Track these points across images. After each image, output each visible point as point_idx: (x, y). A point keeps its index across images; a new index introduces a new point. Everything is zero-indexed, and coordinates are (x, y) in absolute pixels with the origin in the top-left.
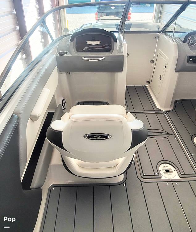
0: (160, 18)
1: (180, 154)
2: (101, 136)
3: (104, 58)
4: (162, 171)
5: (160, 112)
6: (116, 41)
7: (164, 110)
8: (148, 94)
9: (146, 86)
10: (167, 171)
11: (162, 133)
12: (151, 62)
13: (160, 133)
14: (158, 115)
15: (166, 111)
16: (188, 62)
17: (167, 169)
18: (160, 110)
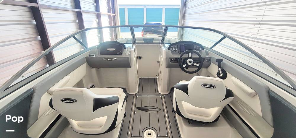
0: (182, 35)
1: (162, 123)
2: (70, 100)
3: (116, 59)
4: (146, 134)
5: (160, 95)
6: (125, 49)
7: (162, 94)
8: (156, 84)
9: (156, 78)
10: (150, 134)
11: (155, 109)
12: (158, 62)
13: (154, 109)
14: (158, 97)
15: (164, 95)
16: (171, 62)
17: (150, 133)
18: (160, 94)
